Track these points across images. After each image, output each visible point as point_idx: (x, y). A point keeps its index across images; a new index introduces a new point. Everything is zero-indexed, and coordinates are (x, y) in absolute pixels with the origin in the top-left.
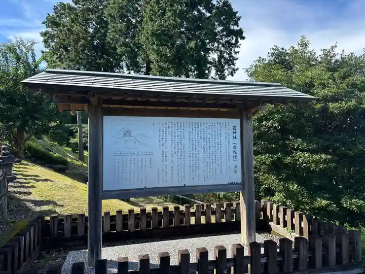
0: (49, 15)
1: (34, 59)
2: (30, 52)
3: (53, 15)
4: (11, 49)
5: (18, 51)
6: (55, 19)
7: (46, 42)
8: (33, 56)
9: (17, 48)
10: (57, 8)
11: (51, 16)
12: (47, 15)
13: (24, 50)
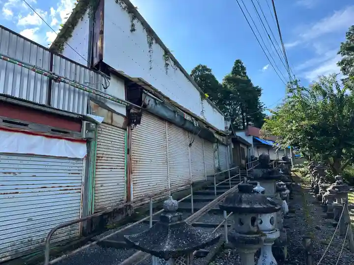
0: (342, 43)
1: (339, 90)
2: (334, 84)
3: (347, 42)
4: (318, 88)
5: (324, 88)
6: (349, 45)
7: (344, 69)
8: (338, 88)
9: (321, 85)
10: (350, 33)
11: (345, 43)
12: (341, 45)
13: (328, 85)
